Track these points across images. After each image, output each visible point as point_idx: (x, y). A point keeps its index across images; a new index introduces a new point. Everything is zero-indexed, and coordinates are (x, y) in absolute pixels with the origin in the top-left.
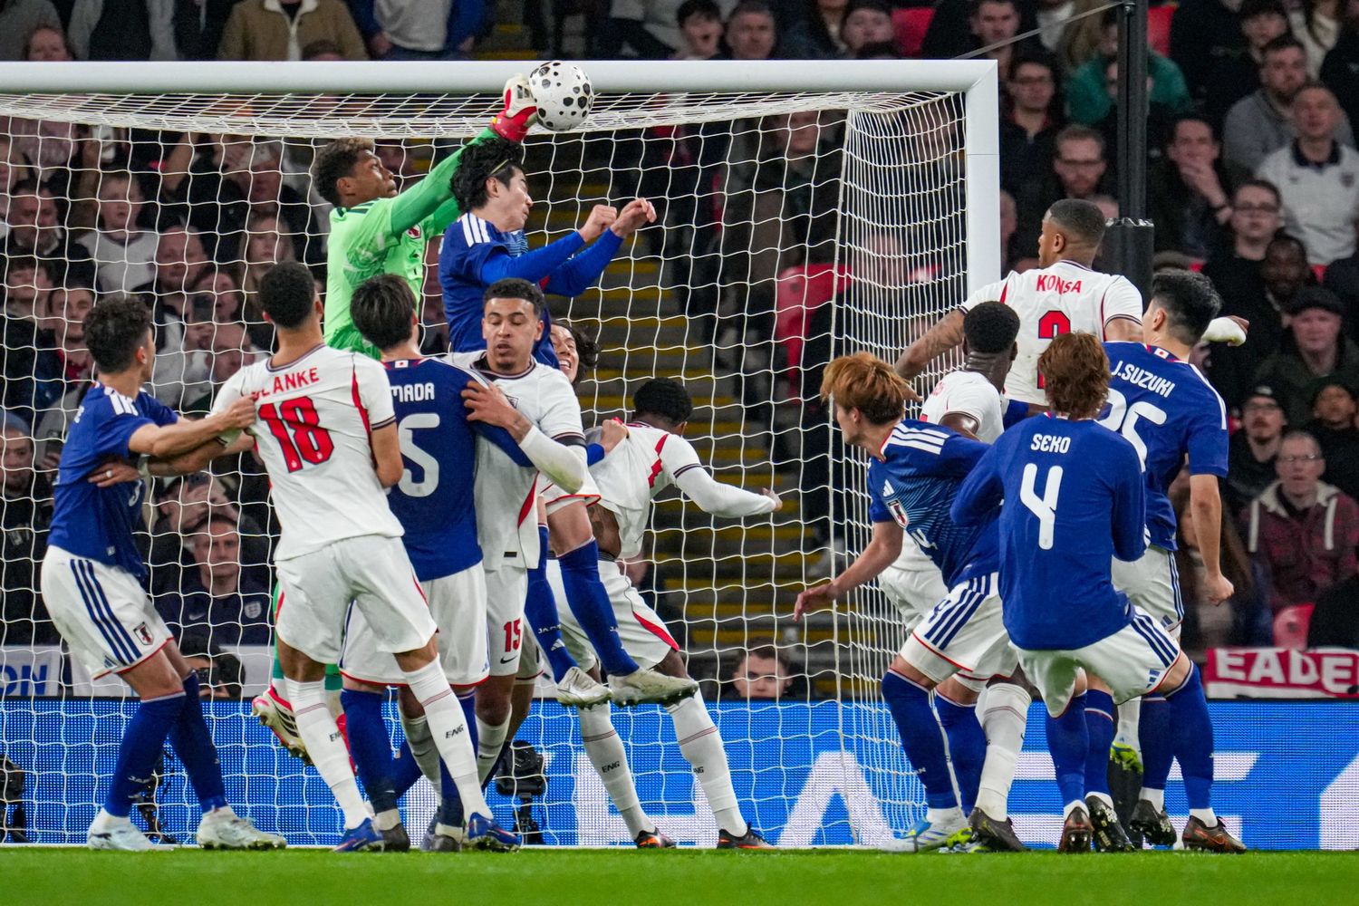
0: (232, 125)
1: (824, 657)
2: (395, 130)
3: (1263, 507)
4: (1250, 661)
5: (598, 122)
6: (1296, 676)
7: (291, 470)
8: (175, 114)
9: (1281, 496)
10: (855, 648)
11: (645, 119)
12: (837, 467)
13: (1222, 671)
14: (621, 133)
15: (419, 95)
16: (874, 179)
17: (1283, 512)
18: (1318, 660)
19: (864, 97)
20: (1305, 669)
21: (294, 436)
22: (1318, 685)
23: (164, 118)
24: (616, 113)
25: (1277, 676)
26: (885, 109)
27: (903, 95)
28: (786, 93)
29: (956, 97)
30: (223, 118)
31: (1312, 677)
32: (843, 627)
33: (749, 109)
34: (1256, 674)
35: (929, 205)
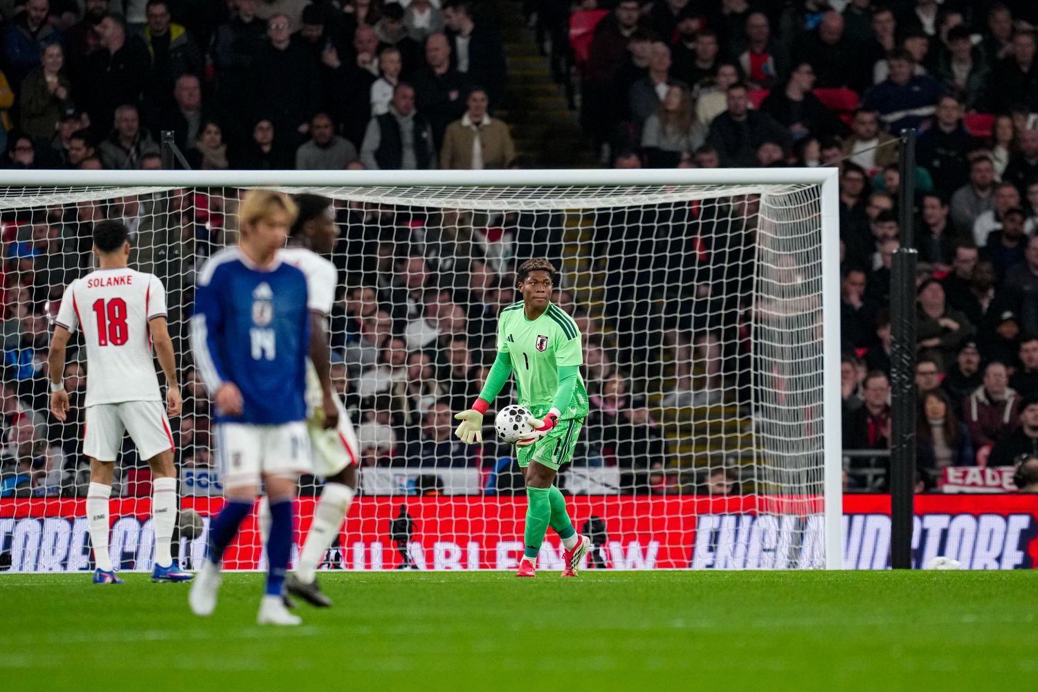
0: (447, 203)
1: (749, 472)
2: (531, 205)
3: (977, 399)
4: (965, 474)
5: (634, 200)
6: (989, 481)
7: (101, 344)
8: (418, 197)
9: (987, 394)
10: (765, 468)
11: (658, 199)
12: (756, 376)
13: (951, 479)
14: (646, 206)
15: (543, 187)
16: (776, 229)
17: (987, 402)
18: (1000, 473)
19: (771, 187)
20: (993, 478)
21: (109, 326)
22: (1000, 486)
23: (412, 199)
24: (644, 196)
25: (979, 480)
26: (780, 192)
27: (789, 186)
28: (730, 184)
29: (817, 187)
30: (442, 199)
31: (997, 482)
32: (759, 457)
33: (711, 194)
34: (969, 480)
35: (803, 242)
